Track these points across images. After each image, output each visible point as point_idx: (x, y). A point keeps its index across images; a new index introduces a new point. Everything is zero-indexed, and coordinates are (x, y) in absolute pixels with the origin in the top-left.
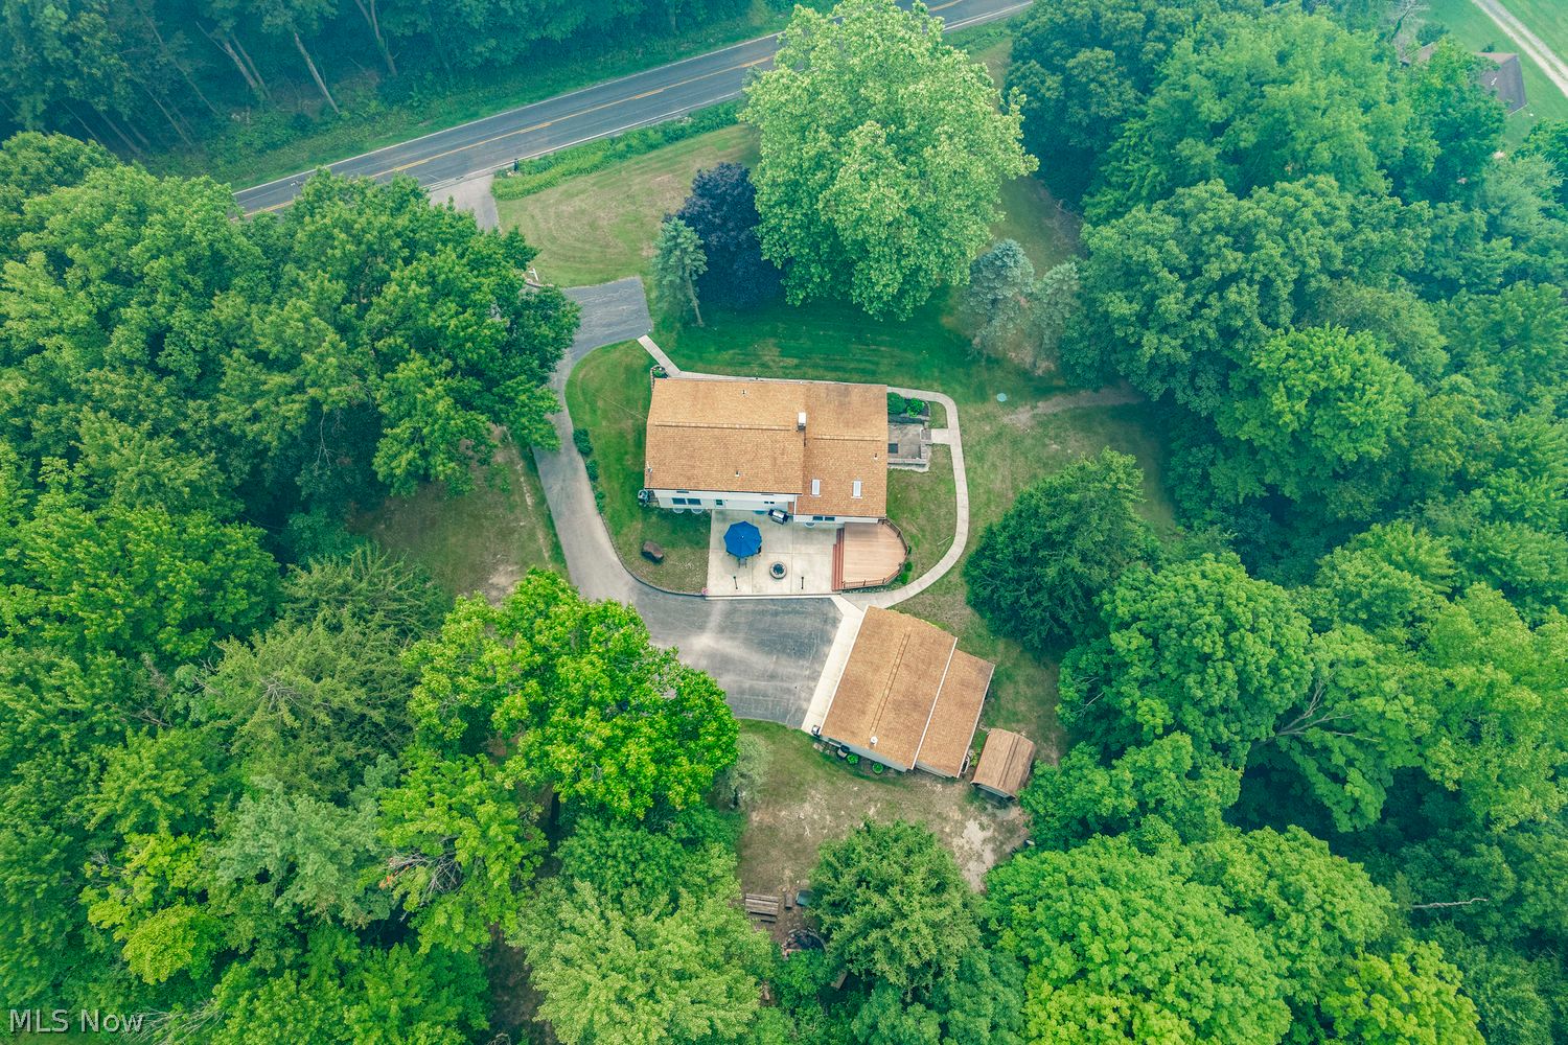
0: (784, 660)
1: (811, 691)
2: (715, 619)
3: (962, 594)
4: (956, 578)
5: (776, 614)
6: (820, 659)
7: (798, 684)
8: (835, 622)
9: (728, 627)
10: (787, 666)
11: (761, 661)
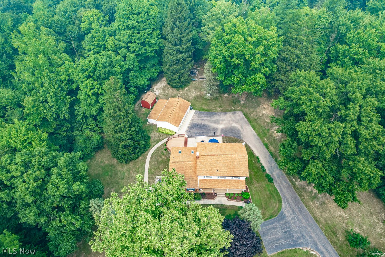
0: (200, 123)
1: (193, 117)
2: (219, 131)
3: (152, 140)
4: (152, 144)
5: (203, 133)
6: (191, 124)
7: (196, 118)
8: (187, 131)
10: (199, 122)
11: (206, 123)
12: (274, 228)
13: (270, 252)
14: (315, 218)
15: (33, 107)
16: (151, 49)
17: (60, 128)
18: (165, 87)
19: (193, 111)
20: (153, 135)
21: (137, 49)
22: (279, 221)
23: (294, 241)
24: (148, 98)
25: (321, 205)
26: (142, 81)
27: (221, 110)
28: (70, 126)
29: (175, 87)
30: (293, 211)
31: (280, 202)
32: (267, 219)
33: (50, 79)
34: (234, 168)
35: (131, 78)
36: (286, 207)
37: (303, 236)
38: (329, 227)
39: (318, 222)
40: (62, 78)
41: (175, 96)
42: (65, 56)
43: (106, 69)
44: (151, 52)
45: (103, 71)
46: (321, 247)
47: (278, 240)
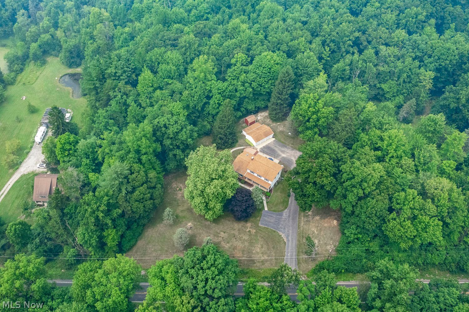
1: (271, 142)
2: (280, 157)
3: (238, 144)
4: (237, 146)
5: (270, 153)
6: (267, 145)
7: (272, 144)
8: (261, 148)
9: (279, 155)
10: (273, 147)
11: (276, 149)
12: (272, 216)
13: (261, 224)
14: (299, 226)
15: (187, 97)
16: (265, 90)
17: (193, 114)
18: (266, 116)
19: (274, 139)
20: (240, 141)
21: (256, 87)
22: (277, 215)
23: (277, 228)
24: (250, 119)
25: (307, 221)
26: (251, 107)
27: (291, 147)
28: (198, 114)
29: (272, 119)
30: (289, 216)
31: (286, 208)
32: (272, 211)
33: (201, 87)
34: (267, 174)
35: (245, 102)
36: (286, 212)
37: (284, 229)
38: (303, 233)
39: (299, 228)
40: (207, 88)
41: (268, 125)
42: (214, 77)
43: (230, 93)
44: (264, 92)
45: (228, 94)
46: (290, 238)
47: (270, 222)
